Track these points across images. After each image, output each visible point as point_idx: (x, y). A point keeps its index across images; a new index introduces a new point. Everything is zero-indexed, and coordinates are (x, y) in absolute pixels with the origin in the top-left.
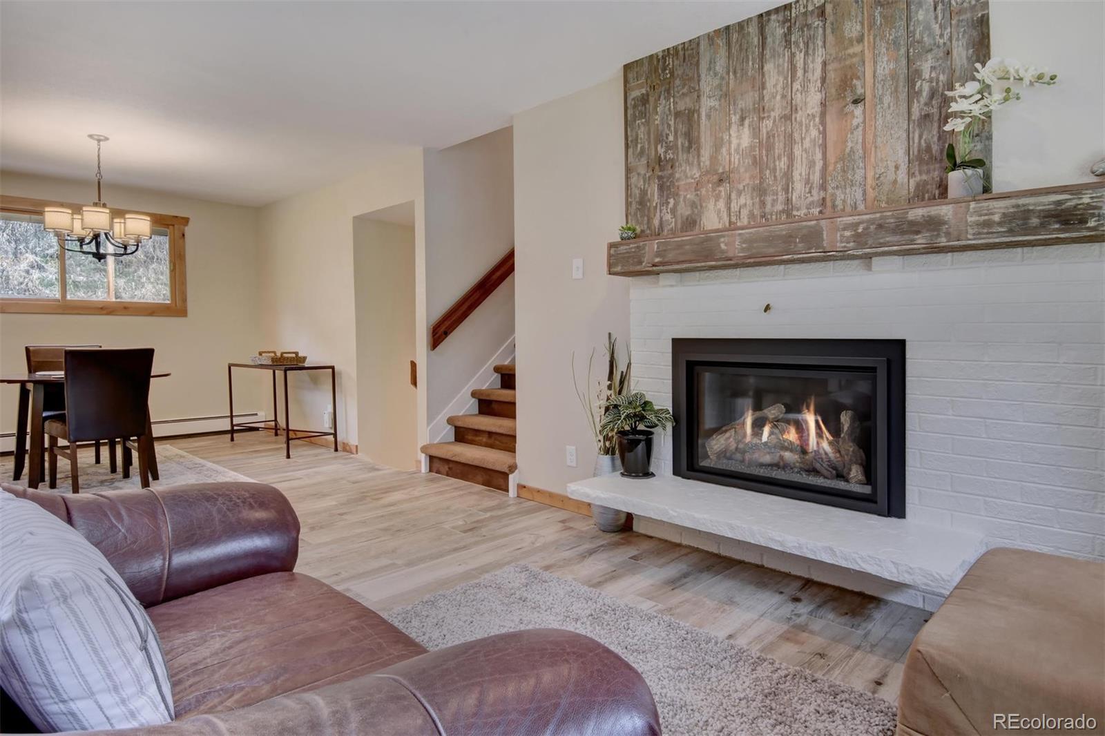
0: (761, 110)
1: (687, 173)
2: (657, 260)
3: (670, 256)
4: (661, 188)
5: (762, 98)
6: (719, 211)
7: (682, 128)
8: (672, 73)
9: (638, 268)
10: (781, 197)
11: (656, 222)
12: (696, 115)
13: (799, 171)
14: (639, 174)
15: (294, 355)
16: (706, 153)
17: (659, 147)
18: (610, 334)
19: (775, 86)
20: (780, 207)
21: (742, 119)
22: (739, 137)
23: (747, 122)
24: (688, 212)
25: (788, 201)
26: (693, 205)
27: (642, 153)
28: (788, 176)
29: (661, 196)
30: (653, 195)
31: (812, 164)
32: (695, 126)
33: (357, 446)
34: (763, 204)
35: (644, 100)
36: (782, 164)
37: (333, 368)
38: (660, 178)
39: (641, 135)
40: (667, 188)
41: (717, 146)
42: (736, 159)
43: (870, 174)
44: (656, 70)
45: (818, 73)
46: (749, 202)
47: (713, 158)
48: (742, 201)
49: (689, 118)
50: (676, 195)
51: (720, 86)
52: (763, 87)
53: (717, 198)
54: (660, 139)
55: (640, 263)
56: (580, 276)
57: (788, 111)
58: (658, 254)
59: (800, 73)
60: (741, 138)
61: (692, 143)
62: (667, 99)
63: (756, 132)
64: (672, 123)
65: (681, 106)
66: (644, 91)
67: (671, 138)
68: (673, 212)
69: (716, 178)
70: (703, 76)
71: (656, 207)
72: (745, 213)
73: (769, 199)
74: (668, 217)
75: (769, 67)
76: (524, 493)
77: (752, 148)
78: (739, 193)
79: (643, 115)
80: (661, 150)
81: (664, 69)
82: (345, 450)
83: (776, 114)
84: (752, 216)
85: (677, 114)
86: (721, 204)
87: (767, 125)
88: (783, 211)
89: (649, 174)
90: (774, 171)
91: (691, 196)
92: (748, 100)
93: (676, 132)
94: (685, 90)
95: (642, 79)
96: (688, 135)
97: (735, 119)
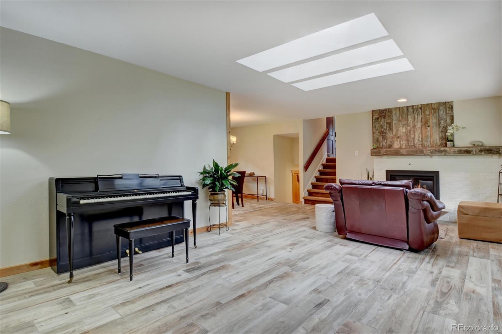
0: (407, 125)
1: (389, 135)
2: (385, 153)
3: (388, 153)
4: (383, 138)
5: (408, 123)
6: (398, 144)
7: (388, 126)
8: (385, 114)
10: (413, 142)
11: (381, 145)
12: (392, 124)
13: (416, 138)
14: (376, 134)
15: (253, 173)
16: (394, 132)
17: (382, 129)
18: (367, 169)
19: (411, 121)
20: (412, 144)
21: (403, 126)
22: (402, 130)
23: (404, 127)
24: (390, 143)
25: (414, 143)
26: (391, 142)
27: (377, 129)
28: (414, 138)
30: (380, 139)
31: (419, 137)
32: (391, 126)
33: (274, 199)
34: (408, 143)
35: (378, 119)
36: (413, 136)
37: (265, 177)
38: (382, 135)
39: (377, 126)
40: (384, 138)
41: (397, 130)
42: (402, 134)
43: (432, 140)
44: (381, 113)
45: (420, 120)
46: (405, 143)
47: (396, 133)
48: (403, 142)
49: (390, 124)
50: (387, 139)
51: (398, 119)
52: (408, 120)
53: (397, 141)
54: (382, 127)
55: (380, 154)
56: (358, 155)
57: (414, 126)
59: (416, 119)
60: (403, 130)
61: (391, 129)
62: (384, 119)
63: (406, 129)
64: (385, 124)
65: (388, 121)
66: (378, 117)
67: (385, 127)
68: (386, 143)
69: (397, 137)
70: (393, 116)
71: (381, 142)
72: (404, 145)
73: (410, 143)
74: (384, 144)
75: (409, 117)
77: (406, 132)
78: (403, 141)
79: (377, 121)
80: (383, 130)
81: (383, 113)
82: (269, 200)
83: (411, 126)
84: (406, 145)
85: (387, 123)
86: (398, 142)
87: (409, 128)
88: (413, 145)
89: (379, 134)
90: (411, 137)
91: (390, 140)
92: (404, 122)
93: (386, 126)
94: (389, 118)
95: (377, 114)
96: (390, 127)
97: (401, 126)
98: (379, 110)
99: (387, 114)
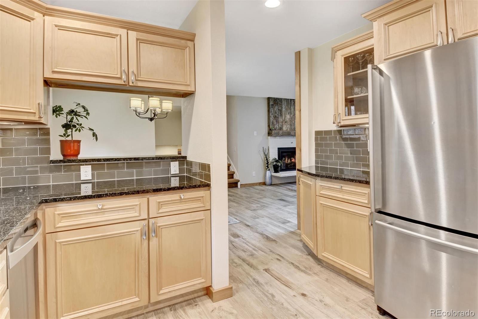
0: (291, 113)
1: (280, 120)
2: (282, 134)
3: (284, 134)
4: (276, 121)
5: (291, 111)
7: (279, 112)
8: (278, 102)
9: (278, 135)
11: (275, 127)
14: (271, 118)
16: (283, 117)
18: (263, 147)
20: (293, 128)
21: (288, 114)
24: (280, 126)
26: (281, 125)
27: (272, 114)
28: (294, 123)
29: (276, 123)
34: (291, 127)
35: (273, 105)
38: (276, 119)
39: (272, 111)
40: (277, 122)
41: (285, 117)
42: (288, 119)
44: (275, 101)
47: (285, 119)
49: (281, 111)
50: (278, 123)
51: (285, 107)
52: (291, 110)
54: (276, 113)
55: (279, 135)
56: (256, 135)
58: (282, 133)
60: (288, 117)
61: (281, 115)
62: (277, 106)
63: (290, 116)
65: (279, 108)
66: (273, 103)
68: (278, 126)
69: (285, 122)
70: (283, 105)
72: (289, 128)
73: (292, 127)
74: (277, 126)
75: (292, 107)
76: (242, 186)
77: (290, 118)
78: (288, 125)
79: (272, 107)
80: (276, 115)
81: (276, 101)
83: (293, 114)
84: (290, 129)
85: (279, 110)
86: (286, 126)
89: (274, 118)
90: (292, 122)
91: (281, 124)
92: (289, 111)
93: (278, 112)
94: (280, 106)
95: (272, 101)
96: (280, 113)
97: (287, 113)
98: (274, 98)
99: (279, 102)
